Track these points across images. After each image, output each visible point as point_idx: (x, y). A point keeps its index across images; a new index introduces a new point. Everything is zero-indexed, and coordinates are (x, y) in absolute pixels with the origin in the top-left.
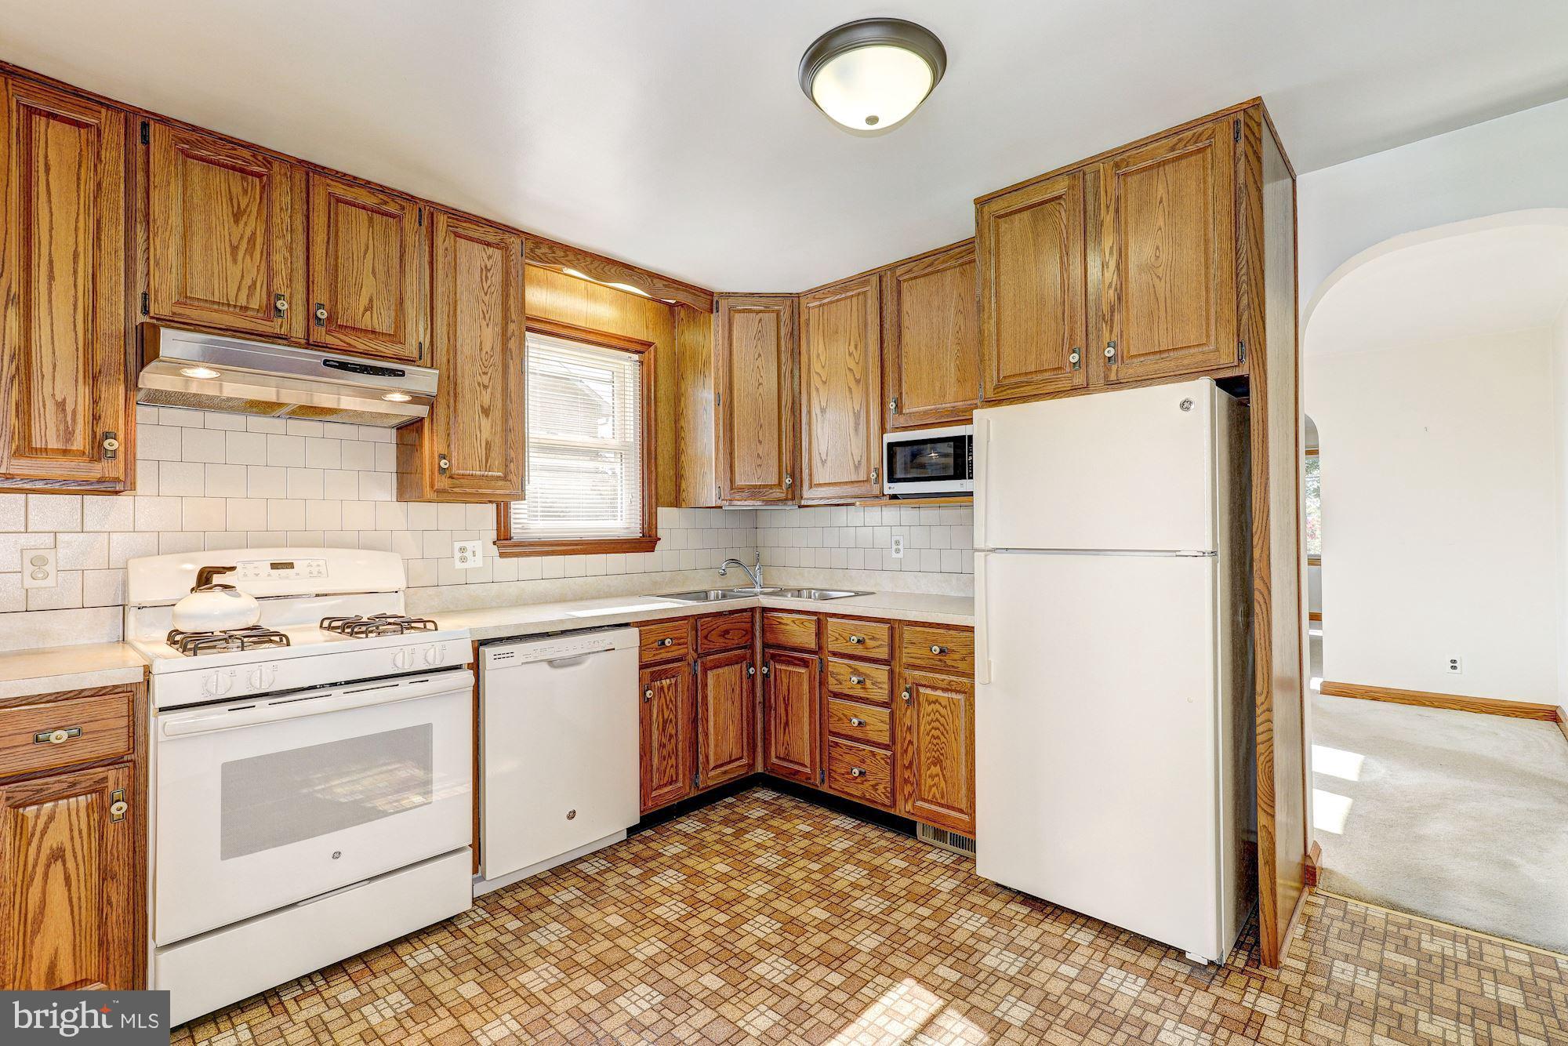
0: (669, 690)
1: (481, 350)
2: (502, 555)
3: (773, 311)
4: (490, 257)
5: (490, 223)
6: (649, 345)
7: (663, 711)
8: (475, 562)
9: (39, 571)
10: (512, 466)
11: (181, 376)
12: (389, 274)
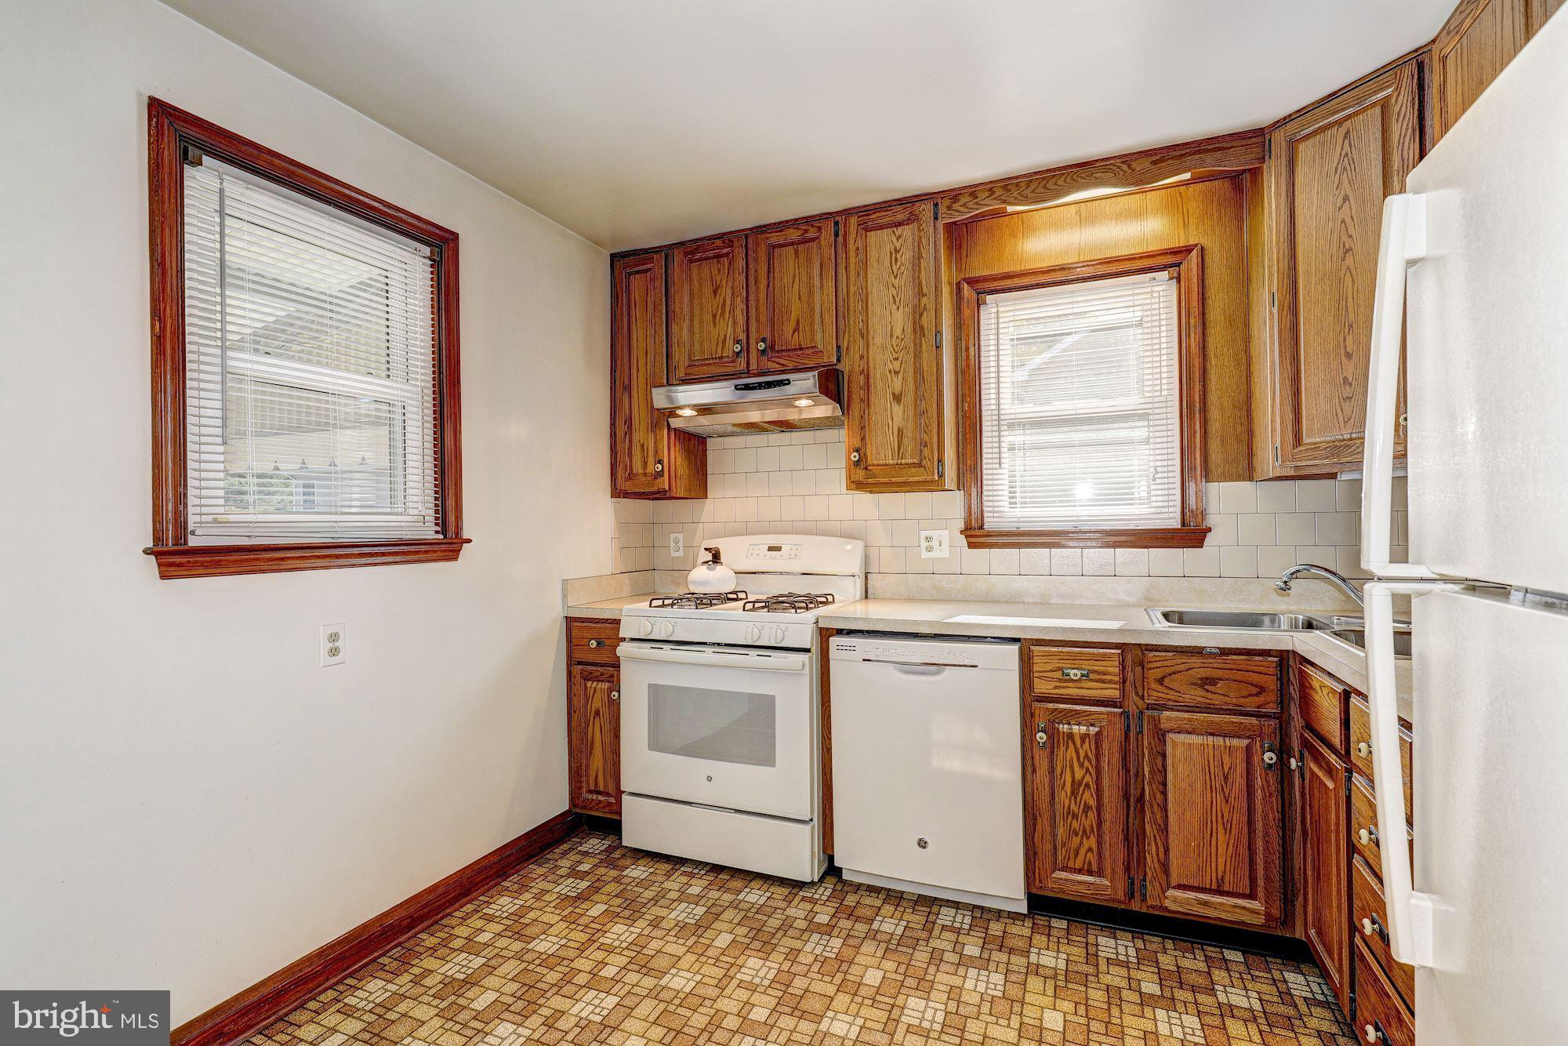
1: (892, 336)
2: (971, 545)
4: (899, 238)
5: (900, 201)
6: (1188, 250)
7: (1072, 767)
8: (942, 552)
9: (675, 546)
10: (926, 451)
11: (680, 416)
12: (811, 294)
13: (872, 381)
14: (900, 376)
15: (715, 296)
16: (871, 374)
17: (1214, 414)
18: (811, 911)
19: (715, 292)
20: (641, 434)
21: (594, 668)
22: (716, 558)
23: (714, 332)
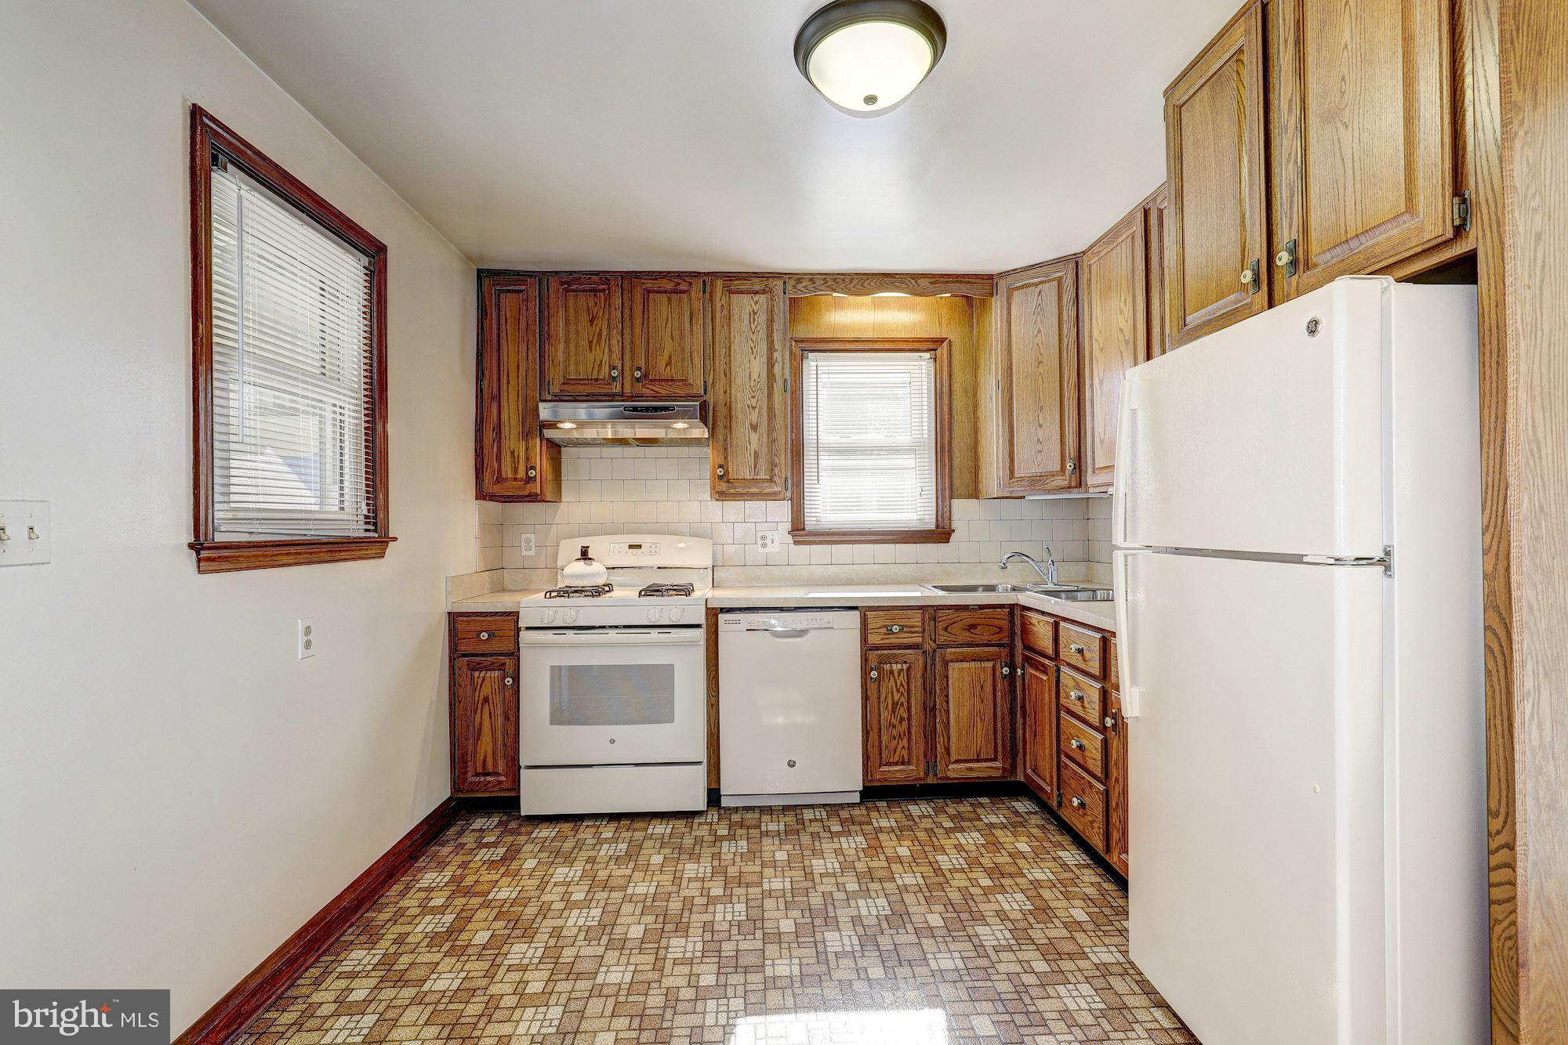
0: (899, 675)
1: (750, 378)
2: (796, 543)
3: (1054, 280)
4: (756, 303)
5: (756, 275)
6: (942, 341)
7: (892, 693)
8: (773, 548)
9: (527, 546)
10: (776, 470)
11: (558, 428)
12: (682, 336)
13: (733, 413)
14: (756, 410)
15: (591, 325)
16: (733, 406)
17: (956, 453)
19: (591, 321)
20: (512, 441)
21: (483, 659)
23: (590, 357)
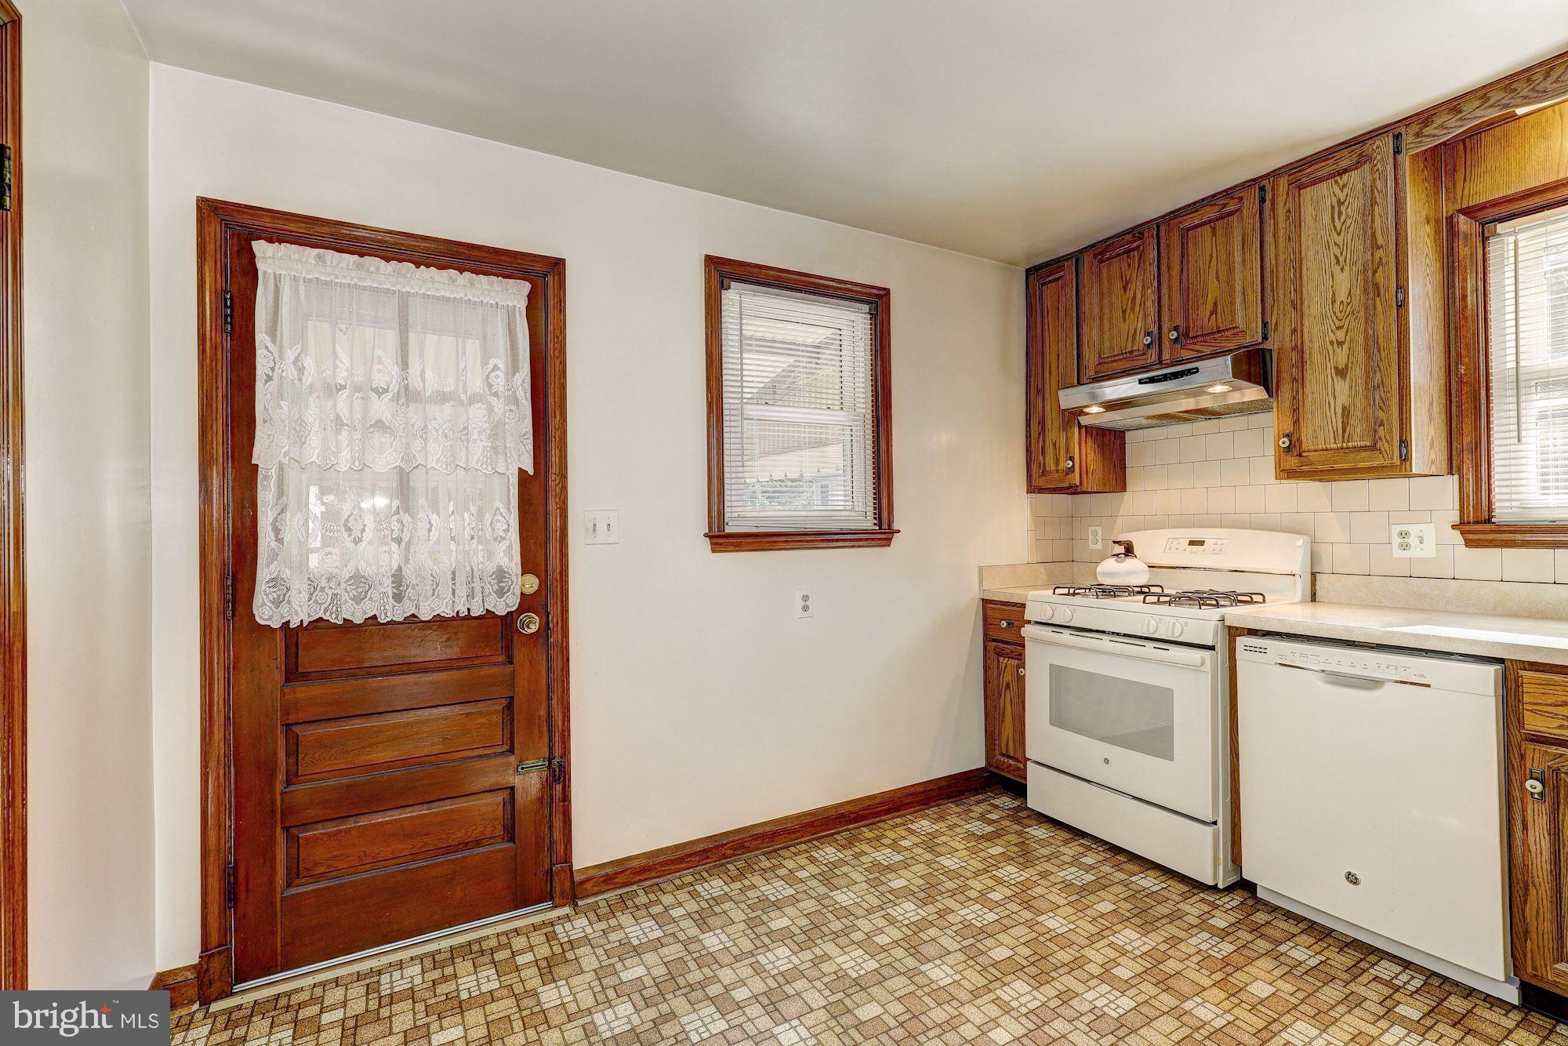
1: (1334, 302)
2: (1471, 544)
4: (1343, 187)
5: (1347, 144)
9: (1095, 538)
10: (1381, 432)
11: (1088, 414)
12: (1231, 271)
13: (1306, 357)
14: (1345, 347)
15: (1125, 292)
16: (1306, 348)
18: (1208, 913)
19: (1125, 288)
20: (1054, 434)
21: (1006, 646)
22: (1129, 550)
23: (1124, 328)
